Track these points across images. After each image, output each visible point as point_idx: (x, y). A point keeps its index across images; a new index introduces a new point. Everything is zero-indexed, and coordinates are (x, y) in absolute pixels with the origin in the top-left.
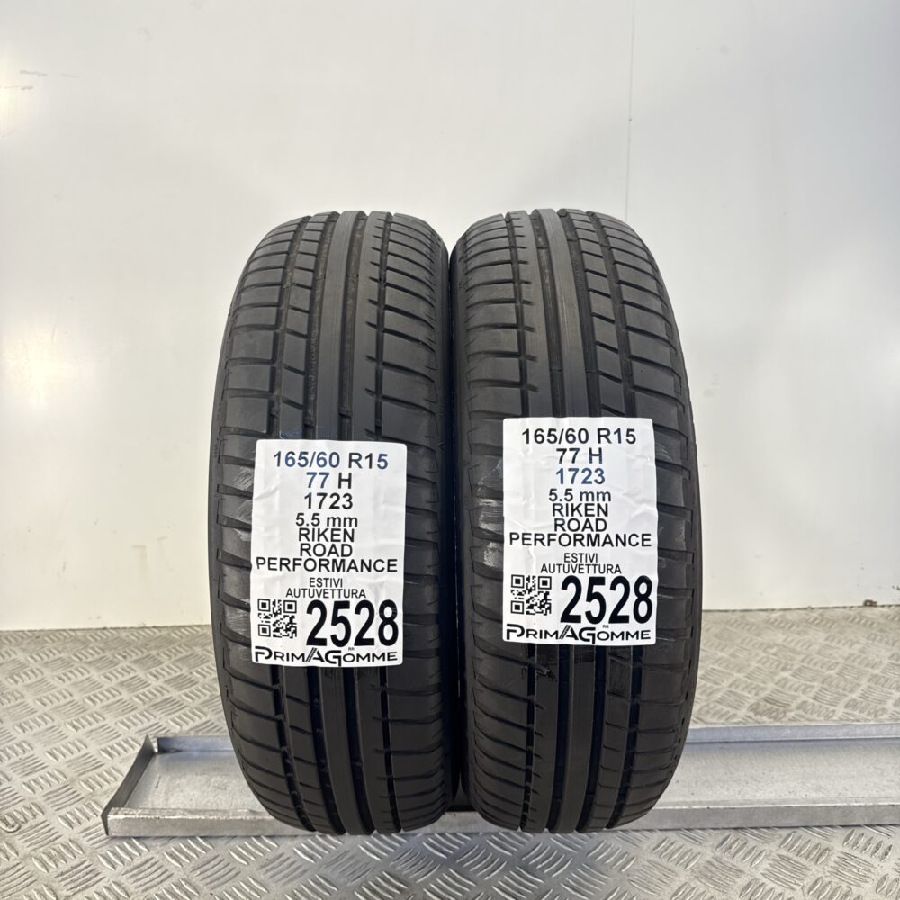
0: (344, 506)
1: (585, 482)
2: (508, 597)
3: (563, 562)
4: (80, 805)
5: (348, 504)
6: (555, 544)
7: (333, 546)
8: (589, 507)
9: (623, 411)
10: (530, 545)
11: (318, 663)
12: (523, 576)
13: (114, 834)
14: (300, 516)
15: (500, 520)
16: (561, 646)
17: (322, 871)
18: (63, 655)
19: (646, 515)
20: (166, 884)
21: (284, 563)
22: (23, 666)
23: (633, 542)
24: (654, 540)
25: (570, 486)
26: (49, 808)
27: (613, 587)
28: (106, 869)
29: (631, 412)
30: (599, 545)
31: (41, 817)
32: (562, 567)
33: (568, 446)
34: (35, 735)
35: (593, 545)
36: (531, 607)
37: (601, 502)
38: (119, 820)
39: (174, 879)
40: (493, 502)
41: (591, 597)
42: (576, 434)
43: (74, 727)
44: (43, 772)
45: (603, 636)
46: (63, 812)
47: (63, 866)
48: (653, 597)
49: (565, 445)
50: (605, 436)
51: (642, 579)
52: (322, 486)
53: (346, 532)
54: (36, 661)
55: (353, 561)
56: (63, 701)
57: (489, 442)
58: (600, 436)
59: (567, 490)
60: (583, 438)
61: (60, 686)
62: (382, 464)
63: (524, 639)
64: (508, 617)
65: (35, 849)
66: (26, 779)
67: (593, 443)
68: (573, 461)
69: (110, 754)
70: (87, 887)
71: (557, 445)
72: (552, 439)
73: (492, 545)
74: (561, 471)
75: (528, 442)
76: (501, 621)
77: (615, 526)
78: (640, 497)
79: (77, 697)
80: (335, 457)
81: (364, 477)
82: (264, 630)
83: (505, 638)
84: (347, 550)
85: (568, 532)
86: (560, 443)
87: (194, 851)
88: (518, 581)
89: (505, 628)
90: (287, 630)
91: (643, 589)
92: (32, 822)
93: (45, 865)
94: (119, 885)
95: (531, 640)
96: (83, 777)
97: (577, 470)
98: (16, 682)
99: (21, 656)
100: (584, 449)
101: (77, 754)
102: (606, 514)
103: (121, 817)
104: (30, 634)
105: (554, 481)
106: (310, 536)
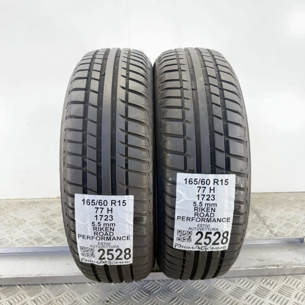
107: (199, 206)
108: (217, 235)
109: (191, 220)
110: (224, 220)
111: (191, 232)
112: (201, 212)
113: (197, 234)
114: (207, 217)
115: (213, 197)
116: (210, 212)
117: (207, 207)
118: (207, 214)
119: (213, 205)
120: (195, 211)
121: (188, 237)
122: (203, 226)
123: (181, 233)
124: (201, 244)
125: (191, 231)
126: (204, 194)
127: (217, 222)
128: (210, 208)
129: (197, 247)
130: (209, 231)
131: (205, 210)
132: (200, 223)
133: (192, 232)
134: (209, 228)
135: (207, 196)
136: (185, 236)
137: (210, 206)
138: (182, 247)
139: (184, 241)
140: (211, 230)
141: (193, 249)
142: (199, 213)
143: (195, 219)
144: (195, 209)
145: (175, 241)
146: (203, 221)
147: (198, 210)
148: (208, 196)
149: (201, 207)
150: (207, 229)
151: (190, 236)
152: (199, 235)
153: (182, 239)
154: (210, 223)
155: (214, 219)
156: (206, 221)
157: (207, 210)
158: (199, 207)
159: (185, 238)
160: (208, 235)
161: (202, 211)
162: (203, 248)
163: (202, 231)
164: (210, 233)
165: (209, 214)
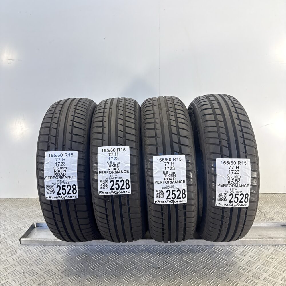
0: (64, 165)
1: (114, 160)
2: (99, 185)
4: (15, 238)
5: (64, 164)
6: (108, 173)
7: (62, 173)
9: (123, 144)
11: (60, 199)
13: (22, 244)
14: (54, 167)
15: (97, 169)
16: (111, 195)
17: (69, 253)
18: (17, 205)
19: (127, 166)
20: (32, 254)
21: (51, 177)
22: (7, 207)
24: (129, 171)
25: (111, 161)
26: (8, 239)
28: (19, 251)
29: (125, 145)
31: (6, 240)
34: (8, 223)
36: (104, 187)
37: (118, 164)
38: (23, 240)
39: (34, 253)
40: (96, 165)
43: (17, 221)
44: (8, 231)
45: (119, 192)
46: (11, 240)
47: (9, 250)
48: (130, 184)
51: (127, 180)
52: (59, 161)
53: (64, 170)
54: (10, 206)
55: (66, 176)
56: (15, 215)
57: (95, 152)
61: (15, 212)
62: (72, 156)
63: (103, 194)
64: (99, 190)
65: (3, 247)
66: (4, 232)
69: (25, 227)
70: (14, 255)
72: (108, 151)
73: (96, 174)
76: (98, 191)
77: (121, 169)
78: (126, 163)
79: (19, 214)
80: (62, 155)
81: (68, 158)
82: (48, 192)
83: (99, 194)
84: (65, 174)
87: (40, 248)
88: (101, 182)
89: (99, 192)
90: (53, 192)
91: (127, 182)
92: (4, 241)
93: (5, 250)
94: (22, 254)
95: (105, 194)
96: (17, 232)
98: (4, 211)
99: (6, 205)
100: (114, 153)
101: (17, 227)
102: (119, 166)
103: (24, 240)
104: (9, 199)
105: (108, 160)
106: (57, 172)
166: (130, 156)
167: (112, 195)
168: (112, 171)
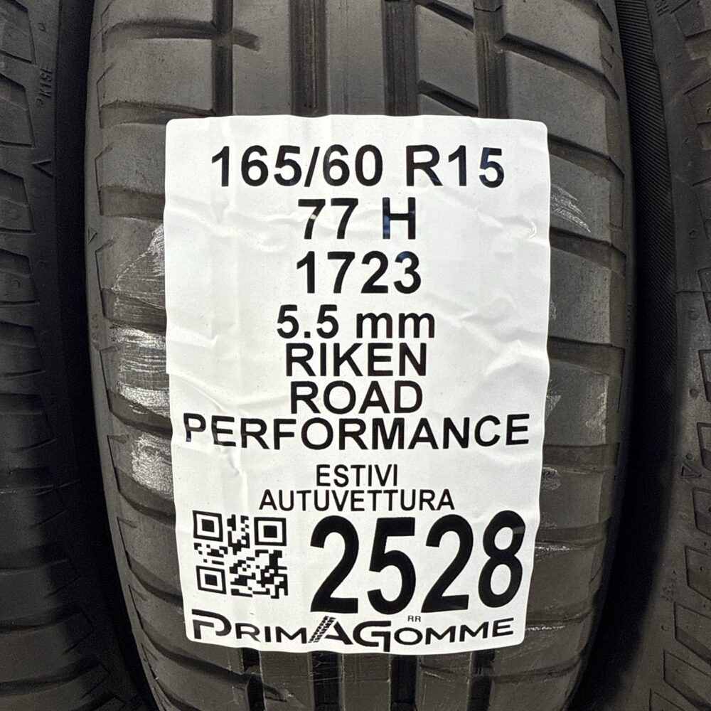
1: (369, 287)
3: (313, 486)
8: (378, 352)
10: (233, 444)
12: (219, 516)
15: (161, 381)
19: (520, 370)
23: (486, 434)
24: (536, 428)
25: (331, 299)
27: (434, 540)
30: (401, 446)
32: (310, 497)
33: (328, 193)
35: (388, 445)
37: (409, 339)
41: (380, 561)
42: (350, 160)
45: (408, 636)
49: (320, 189)
50: (427, 167)
58: (411, 166)
59: (325, 308)
60: (369, 171)
67: (394, 186)
68: (341, 234)
71: (300, 191)
72: (288, 172)
74: (309, 260)
75: (225, 182)
78: (506, 326)
85: (325, 414)
86: (308, 184)
89: (189, 619)
91: (504, 539)
97: (349, 257)
100: (369, 200)
102: (421, 369)
107: (314, 334)
108: (451, 541)
109: (269, 437)
110: (488, 431)
111: (279, 525)
112: (330, 377)
113: (318, 539)
114: (375, 412)
115: (410, 270)
116: (389, 373)
117: (367, 338)
118: (375, 386)
119: (409, 323)
120: (289, 373)
121: (264, 560)
122: (351, 474)
123: (216, 534)
124: (350, 606)
125: (280, 513)
126: (342, 246)
127: (446, 445)
128: (389, 346)
129: (332, 631)
130: (398, 513)
131: (361, 357)
132: (332, 455)
133: (283, 521)
134: (391, 492)
135: (366, 260)
136: (244, 554)
137: (389, 335)
138: (239, 634)
139: (242, 589)
140: (408, 504)
141: (304, 641)
142: (322, 383)
143: (297, 429)
144: (290, 360)
145: (193, 598)
146: (349, 441)
147: (315, 363)
148: (375, 264)
149: (330, 343)
150: (383, 499)
151: (278, 554)
152: (335, 542)
153: (230, 577)
154: (394, 455)
155: (424, 423)
156: (367, 437)
157: (372, 359)
158: (315, 342)
159: (248, 573)
160: (394, 544)
161: (337, 373)
162: (366, 634)
163: (346, 513)
164: (405, 527)
165: (387, 385)
166: (553, 243)
167: (332, 657)
168: (334, 420)
